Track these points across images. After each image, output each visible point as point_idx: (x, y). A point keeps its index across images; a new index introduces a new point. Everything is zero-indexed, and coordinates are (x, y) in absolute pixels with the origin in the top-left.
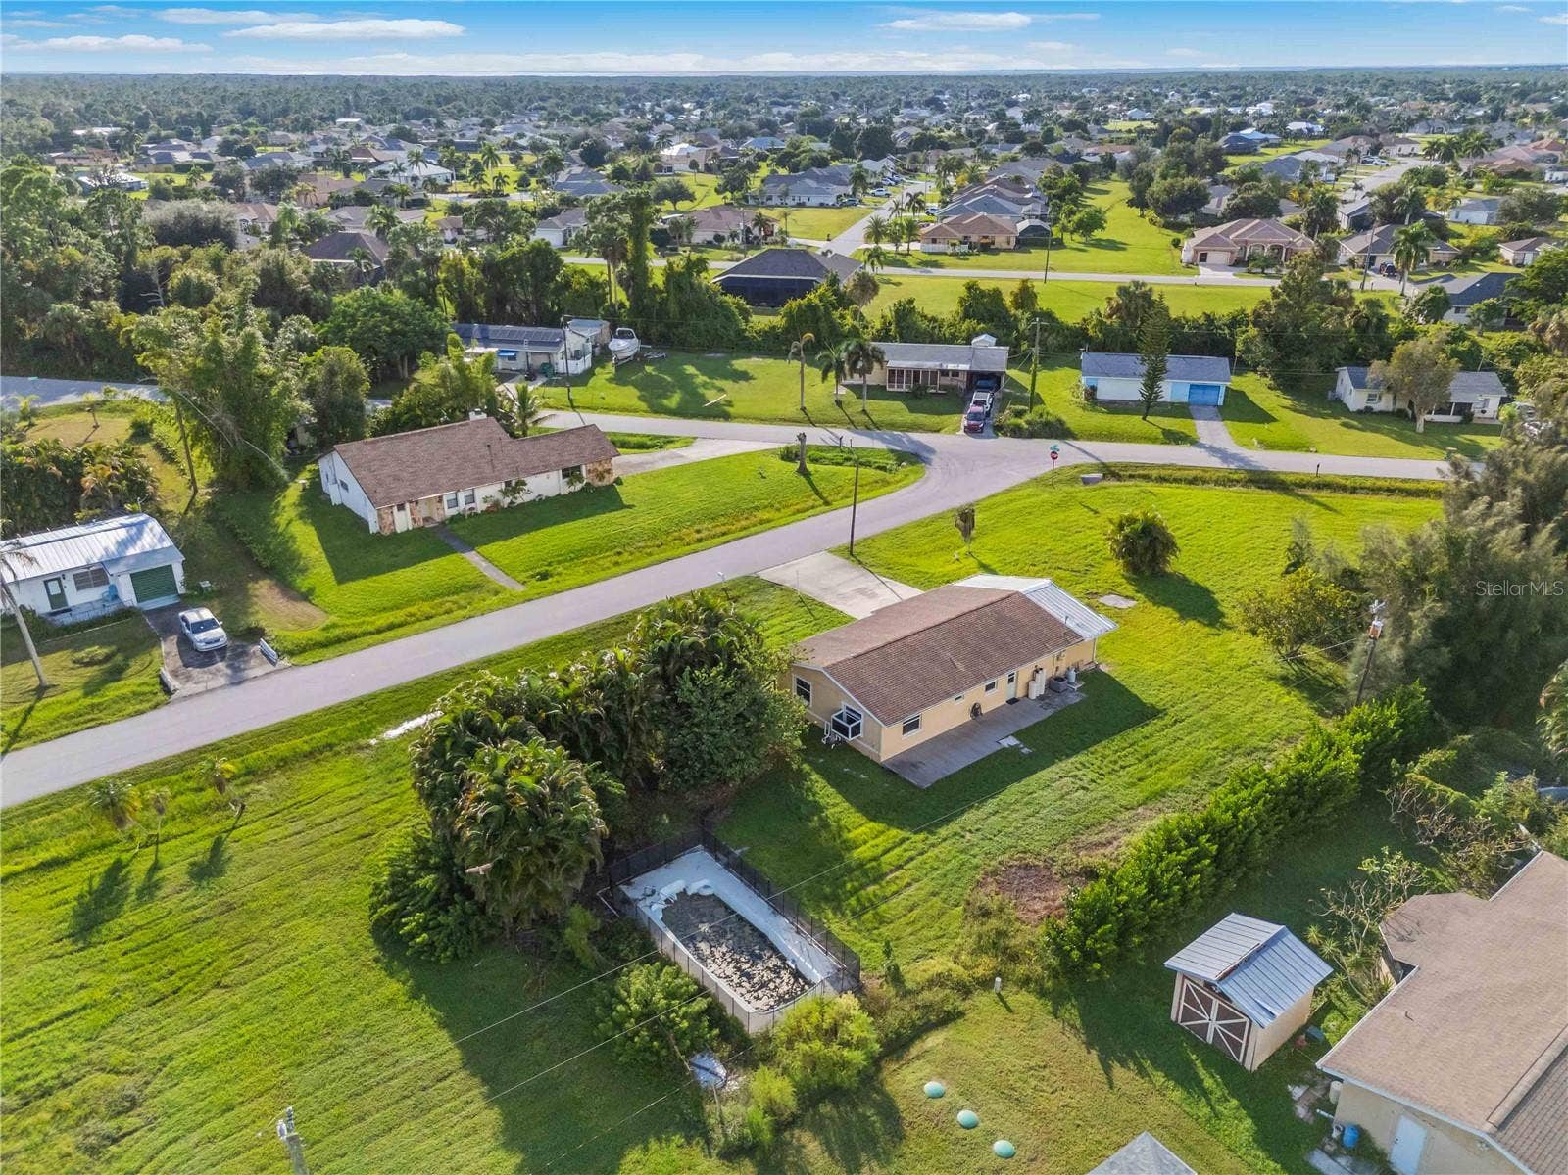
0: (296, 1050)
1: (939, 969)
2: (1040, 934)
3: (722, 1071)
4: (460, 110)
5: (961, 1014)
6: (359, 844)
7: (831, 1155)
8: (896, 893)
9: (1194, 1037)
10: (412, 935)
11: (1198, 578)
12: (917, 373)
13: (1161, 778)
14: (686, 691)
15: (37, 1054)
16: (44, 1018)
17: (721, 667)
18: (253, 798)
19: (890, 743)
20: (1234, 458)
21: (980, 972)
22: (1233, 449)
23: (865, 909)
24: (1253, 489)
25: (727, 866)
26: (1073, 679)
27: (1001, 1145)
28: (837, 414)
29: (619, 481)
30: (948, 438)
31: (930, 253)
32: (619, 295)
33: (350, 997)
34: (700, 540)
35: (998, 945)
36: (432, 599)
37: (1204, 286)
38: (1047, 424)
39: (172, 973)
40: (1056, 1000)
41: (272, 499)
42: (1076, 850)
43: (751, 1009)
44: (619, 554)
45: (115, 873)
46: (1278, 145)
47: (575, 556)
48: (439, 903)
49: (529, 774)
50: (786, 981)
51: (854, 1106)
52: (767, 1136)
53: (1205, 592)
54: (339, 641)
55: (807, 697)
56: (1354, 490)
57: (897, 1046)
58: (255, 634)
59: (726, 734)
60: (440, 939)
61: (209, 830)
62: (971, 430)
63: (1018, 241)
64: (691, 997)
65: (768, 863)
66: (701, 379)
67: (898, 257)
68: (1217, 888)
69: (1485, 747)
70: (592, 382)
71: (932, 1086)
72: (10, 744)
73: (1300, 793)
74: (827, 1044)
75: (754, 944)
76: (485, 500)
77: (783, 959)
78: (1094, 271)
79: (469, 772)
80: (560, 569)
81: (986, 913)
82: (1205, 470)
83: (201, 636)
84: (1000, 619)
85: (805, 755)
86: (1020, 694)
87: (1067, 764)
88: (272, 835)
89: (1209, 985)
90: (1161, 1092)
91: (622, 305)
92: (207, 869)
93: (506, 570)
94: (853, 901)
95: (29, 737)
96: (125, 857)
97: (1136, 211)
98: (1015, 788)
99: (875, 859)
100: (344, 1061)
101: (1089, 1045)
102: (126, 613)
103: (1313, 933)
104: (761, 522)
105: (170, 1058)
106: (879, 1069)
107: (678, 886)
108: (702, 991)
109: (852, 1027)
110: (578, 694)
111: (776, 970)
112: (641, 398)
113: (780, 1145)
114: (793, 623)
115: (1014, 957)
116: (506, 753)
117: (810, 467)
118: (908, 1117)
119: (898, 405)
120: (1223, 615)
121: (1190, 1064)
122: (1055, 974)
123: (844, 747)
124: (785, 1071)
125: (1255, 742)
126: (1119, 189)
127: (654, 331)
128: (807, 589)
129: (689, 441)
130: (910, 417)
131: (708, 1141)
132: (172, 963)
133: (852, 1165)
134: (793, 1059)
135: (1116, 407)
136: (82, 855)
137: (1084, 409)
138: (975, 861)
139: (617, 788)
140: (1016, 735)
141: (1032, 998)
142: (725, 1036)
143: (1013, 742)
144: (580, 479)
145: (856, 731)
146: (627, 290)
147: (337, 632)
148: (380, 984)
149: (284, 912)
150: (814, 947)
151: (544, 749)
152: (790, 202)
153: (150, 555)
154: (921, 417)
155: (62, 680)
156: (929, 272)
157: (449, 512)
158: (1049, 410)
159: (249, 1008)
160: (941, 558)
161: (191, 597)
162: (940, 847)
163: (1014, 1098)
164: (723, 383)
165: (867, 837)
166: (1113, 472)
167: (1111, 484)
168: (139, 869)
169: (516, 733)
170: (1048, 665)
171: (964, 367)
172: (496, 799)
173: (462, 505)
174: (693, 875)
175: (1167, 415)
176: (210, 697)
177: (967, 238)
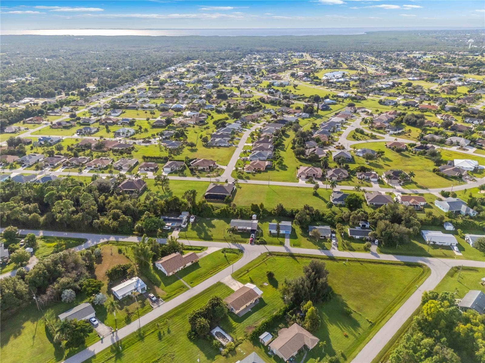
0: (186, 350)
1: (241, 338)
2: (250, 334)
3: (222, 349)
5: (242, 343)
7: (231, 355)
8: (237, 330)
9: (261, 343)
10: (192, 338)
11: (276, 279)
12: (243, 229)
13: (265, 314)
14: (215, 309)
16: (162, 348)
17: (219, 306)
18: (169, 322)
19: (237, 312)
20: (288, 249)
21: (244, 338)
22: (289, 247)
24: (289, 257)
25: (221, 328)
26: (258, 299)
27: (244, 353)
28: (230, 238)
29: (198, 261)
30: (247, 246)
31: (247, 173)
32: (190, 205)
33: (188, 345)
34: (212, 274)
35: (246, 336)
36: (179, 289)
37: (299, 187)
38: (262, 241)
39: (171, 343)
40: (250, 340)
41: (148, 268)
42: (255, 324)
43: (224, 343)
45: (160, 332)
46: (336, 104)
47: (196, 278)
48: (195, 335)
49: (202, 322)
50: (227, 340)
51: (233, 351)
52: (226, 354)
53: (277, 282)
54: (169, 297)
55: (228, 306)
56: (303, 257)
57: (237, 346)
58: (159, 297)
59: (220, 313)
60: (196, 339)
61: (167, 327)
62: (251, 243)
63: (265, 169)
64: (219, 343)
65: (224, 328)
66: (207, 228)
67: (241, 174)
68: (266, 329)
69: (297, 309)
70: (188, 229)
71: (239, 349)
72: (139, 316)
73: (276, 317)
74: (231, 346)
75: (224, 337)
76: (181, 268)
77: (227, 338)
79: (196, 322)
80: (194, 281)
81: (245, 332)
82: (283, 253)
83: (153, 299)
85: (228, 314)
86: (251, 303)
87: (255, 313)
88: (173, 327)
89: (262, 339)
90: (258, 348)
91: (191, 208)
92: (169, 332)
93: (187, 282)
94: (233, 332)
95: (141, 315)
97: (293, 150)
98: (250, 316)
99: (235, 327)
100: (190, 350)
101: (253, 345)
102: (141, 294)
103: (272, 333)
104: (220, 269)
105: (175, 351)
106: (235, 348)
109: (233, 345)
110: (204, 311)
112: (198, 235)
114: (225, 291)
116: (200, 320)
117: (226, 255)
118: (237, 352)
119: (240, 236)
120: (278, 286)
121: (260, 346)
122: (251, 338)
125: (276, 308)
126: (292, 134)
128: (227, 284)
129: (207, 248)
131: (222, 355)
133: (233, 356)
134: (228, 348)
135: (274, 235)
136: (155, 331)
137: (269, 236)
138: (245, 326)
139: (209, 321)
141: (248, 341)
142: (222, 346)
143: (250, 310)
144: (193, 262)
145: (233, 311)
147: (169, 296)
148: (190, 343)
149: (179, 336)
150: (229, 337)
151: (203, 319)
152: (218, 145)
153: (141, 286)
154: (243, 239)
155: (139, 306)
156: (247, 182)
157: (176, 271)
158: (263, 238)
159: (180, 346)
160: (244, 276)
161: (148, 291)
162: (241, 325)
163: (246, 349)
164: (211, 229)
165: (234, 324)
166: (271, 254)
167: (270, 257)
168: (162, 332)
169: (200, 317)
170: (255, 299)
171: (250, 228)
172: (200, 325)
173: (178, 270)
174: (217, 330)
175: (281, 237)
176: (158, 308)
177: (255, 169)
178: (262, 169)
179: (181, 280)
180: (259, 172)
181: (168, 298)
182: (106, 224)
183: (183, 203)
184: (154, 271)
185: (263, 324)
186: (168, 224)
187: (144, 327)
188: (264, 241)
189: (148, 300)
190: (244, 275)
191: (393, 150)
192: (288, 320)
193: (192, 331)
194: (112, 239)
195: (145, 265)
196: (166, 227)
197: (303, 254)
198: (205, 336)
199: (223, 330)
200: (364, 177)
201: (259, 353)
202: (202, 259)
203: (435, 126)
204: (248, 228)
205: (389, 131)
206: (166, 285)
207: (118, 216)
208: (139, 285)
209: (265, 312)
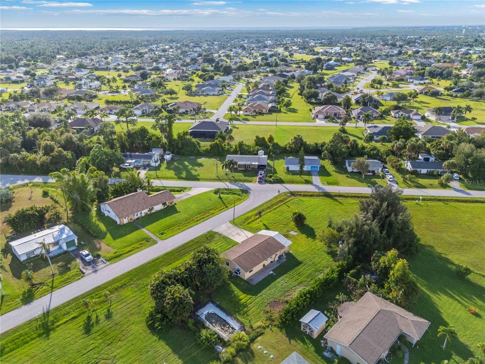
0: (140, 352)
1: (259, 325)
2: (277, 315)
3: (221, 348)
4: (96, 52)
5: (264, 333)
6: (139, 307)
7: (242, 360)
8: (250, 309)
9: (305, 333)
10: (157, 327)
11: (311, 225)
12: (245, 165)
13: (301, 279)
14: (205, 269)
15: (89, 358)
16: (87, 351)
17: (211, 263)
18: (112, 298)
19: (247, 275)
20: (321, 188)
21: (267, 324)
22: (321, 186)
23: (244, 314)
24: (325, 198)
25: (216, 306)
26: (284, 255)
27: (272, 356)
28: (226, 177)
29: (175, 204)
30: (253, 185)
31: (246, 115)
32: (165, 140)
33: (147, 341)
34: (198, 221)
35: (270, 319)
36: (138, 242)
37: (317, 127)
38: (277, 179)
39: (110, 339)
40: (281, 328)
41: (89, 214)
42: (285, 297)
43: (225, 336)
44: (179, 226)
45: (89, 318)
46: (340, 66)
47: (169, 227)
48: (162, 320)
49: (178, 293)
50: (231, 330)
51: (246, 352)
52: (231, 359)
53: (312, 229)
54: (119, 256)
55: (229, 265)
56: (347, 197)
57: (252, 340)
58: (98, 256)
59: (213, 278)
60: (163, 327)
61: (105, 307)
62: (260, 182)
63: (269, 111)
64: (214, 335)
65: (224, 305)
66: (190, 167)
67: (237, 117)
68: (310, 303)
69: (362, 268)
70: (161, 168)
71: (259, 347)
72: (52, 290)
73: (326, 282)
74: (240, 341)
75: (224, 323)
76: (144, 213)
77: (230, 325)
78: (289, 121)
79: (165, 293)
80: (166, 232)
81: (267, 312)
82: (314, 192)
83: (87, 258)
84: (268, 243)
85: (229, 279)
86: (273, 260)
87: (282, 277)
88: (119, 307)
89: (307, 324)
90: (299, 344)
91: (166, 143)
92: (109, 316)
93: (153, 233)
94: (242, 312)
95: (56, 287)
96: (90, 315)
97: (301, 97)
98: (273, 284)
99: (245, 302)
100: (150, 353)
101: (287, 337)
102: (66, 252)
103: (326, 312)
104: (212, 214)
105: (116, 356)
106: (250, 345)
107: (207, 312)
108: (216, 334)
109: (244, 338)
110: (183, 272)
111: (229, 328)
112: (175, 174)
113: (234, 360)
114: (222, 244)
115: (273, 321)
116: (173, 288)
117: (222, 196)
118: (256, 353)
119: (241, 174)
120: (316, 236)
121: (304, 338)
122: (280, 324)
123: (237, 277)
124: (233, 347)
125: (320, 268)
126: (296, 86)
127: (175, 151)
128: (225, 234)
129: (190, 189)
130: (245, 178)
131: (220, 361)
132: (108, 337)
133: (246, 362)
134: (235, 345)
135: (294, 173)
136: (80, 315)
137: (286, 174)
138: (265, 301)
139: (193, 293)
140: (272, 271)
141: (277, 329)
142: (221, 341)
143: (272, 272)
144: (166, 205)
145: (240, 273)
146: (167, 139)
147: (118, 254)
148: (152, 337)
149: (128, 324)
150: (236, 323)
151: (179, 287)
152: (204, 94)
153: (68, 237)
154: (247, 178)
155: (57, 272)
156: (246, 123)
157: (136, 217)
158: (278, 175)
159: (128, 345)
160: (254, 223)
161: (81, 247)
162: (258, 299)
163: (274, 348)
164: (196, 168)
165: (243, 297)
166: (293, 194)
167: (293, 197)
168: (94, 317)
169: (173, 283)
170: (279, 253)
171: (257, 163)
172: (172, 299)
173: (139, 215)
174: (210, 309)
175: (306, 175)
176: (93, 274)
177: (255, 111)
178: (264, 111)
179: (144, 230)
180: (261, 114)
181: (116, 257)
182: (30, 160)
183: (153, 135)
184: (96, 219)
185: (303, 295)
186: (130, 161)
187: (57, 309)
188: (280, 179)
189: (78, 261)
190: (252, 221)
191: (426, 95)
192: (350, 287)
193: (158, 313)
194: (38, 180)
195: (83, 210)
196: (126, 164)
197: (345, 193)
198: (182, 321)
199: (222, 309)
200: (402, 115)
201: (304, 354)
202: (181, 201)
203: (464, 78)
204: (253, 163)
205: (413, 82)
206: (115, 238)
207: (52, 150)
208: (64, 236)
209: (299, 274)
